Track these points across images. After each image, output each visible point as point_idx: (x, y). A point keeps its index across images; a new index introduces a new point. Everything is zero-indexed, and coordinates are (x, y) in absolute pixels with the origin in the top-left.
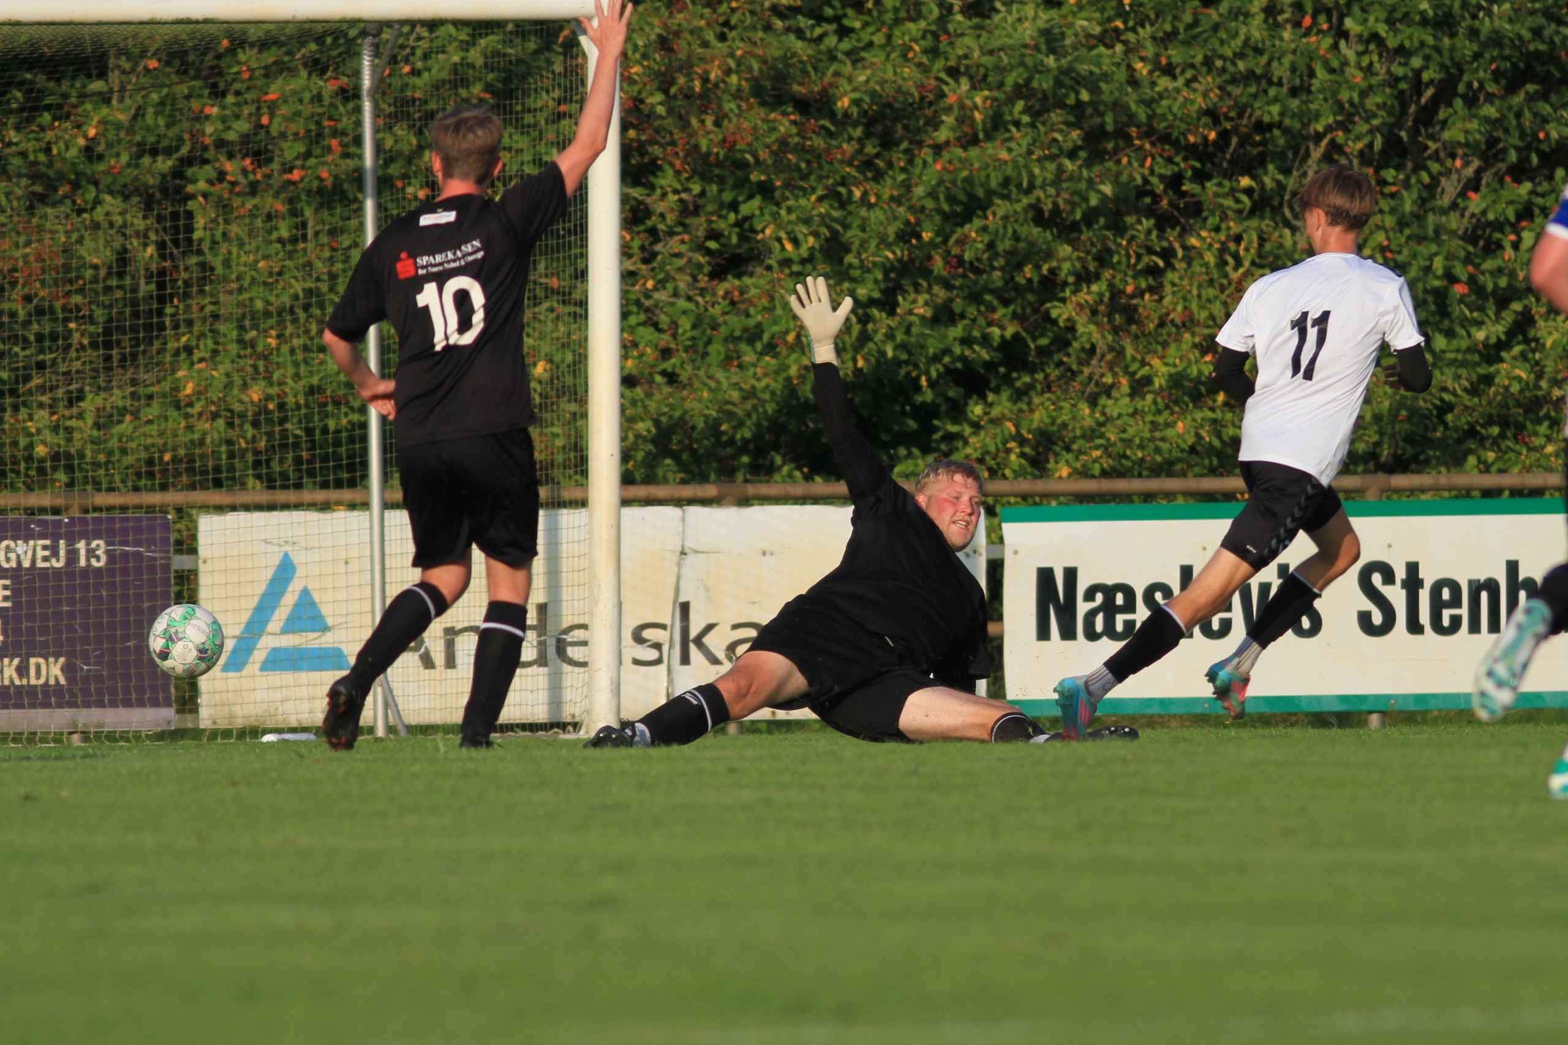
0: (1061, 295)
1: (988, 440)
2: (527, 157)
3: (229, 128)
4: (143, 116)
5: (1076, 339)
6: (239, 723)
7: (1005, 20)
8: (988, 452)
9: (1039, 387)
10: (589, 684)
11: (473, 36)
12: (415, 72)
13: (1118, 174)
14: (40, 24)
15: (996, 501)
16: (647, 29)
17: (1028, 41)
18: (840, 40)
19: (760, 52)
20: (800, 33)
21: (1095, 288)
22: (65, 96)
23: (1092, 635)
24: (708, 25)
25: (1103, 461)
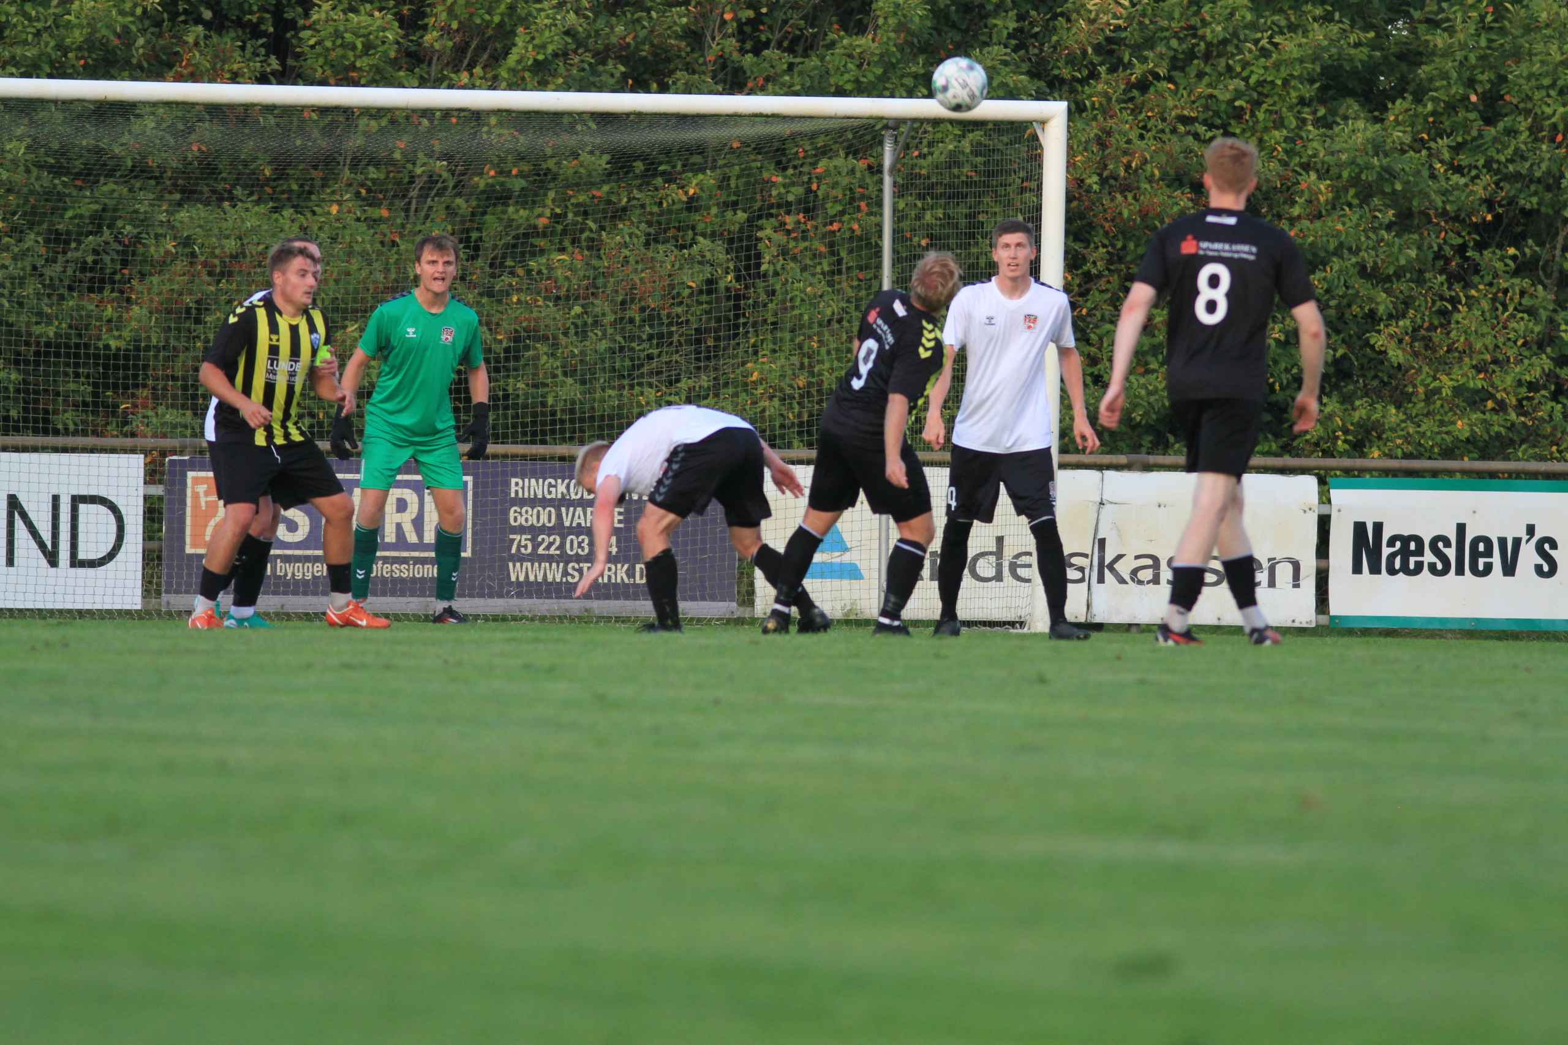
0: (1378, 328)
3: (788, 192)
5: (1387, 360)
7: (1343, 130)
8: (1322, 438)
9: (1359, 393)
10: (1032, 595)
11: (964, 131)
12: (922, 156)
13: (1421, 243)
15: (1326, 474)
16: (1088, 130)
17: (1359, 146)
19: (1167, 148)
20: (1196, 136)
21: (1401, 323)
22: (673, 166)
23: (1392, 571)
24: (1131, 128)
25: (1404, 447)
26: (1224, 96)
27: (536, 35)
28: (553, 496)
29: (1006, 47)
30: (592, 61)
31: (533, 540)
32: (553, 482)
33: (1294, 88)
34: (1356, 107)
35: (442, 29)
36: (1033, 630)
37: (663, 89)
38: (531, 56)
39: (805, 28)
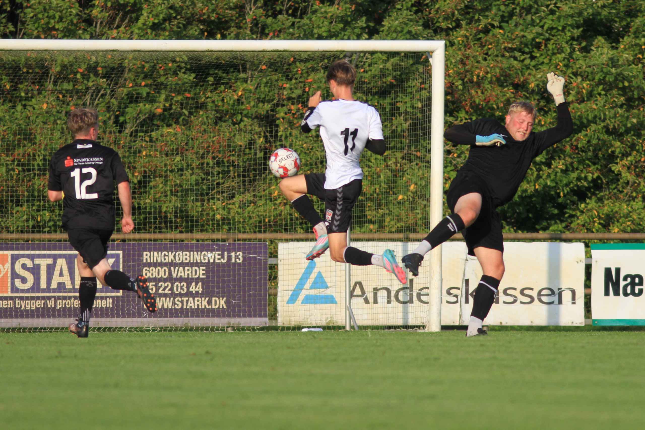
0: (616, 161)
1: (586, 218)
2: (408, 105)
3: (293, 92)
4: (260, 87)
5: (621, 179)
6: (293, 324)
7: (595, 54)
8: (586, 222)
9: (606, 197)
10: (429, 310)
11: (388, 58)
12: (365, 72)
13: (639, 115)
14: (220, 51)
15: (589, 242)
16: (456, 56)
17: (604, 62)
18: (531, 61)
19: (500, 65)
20: (515, 58)
21: (629, 159)
22: (230, 79)
23: (626, 294)
24: (480, 54)
25: (631, 226)
26: (530, 37)
27: (154, 9)
28: (167, 261)
29: (411, 11)
30: (185, 23)
31: (156, 286)
32: (166, 253)
33: (569, 31)
34: (603, 41)
35: (102, 7)
36: (430, 331)
37: (224, 37)
38: (151, 20)
39: (301, 3)
